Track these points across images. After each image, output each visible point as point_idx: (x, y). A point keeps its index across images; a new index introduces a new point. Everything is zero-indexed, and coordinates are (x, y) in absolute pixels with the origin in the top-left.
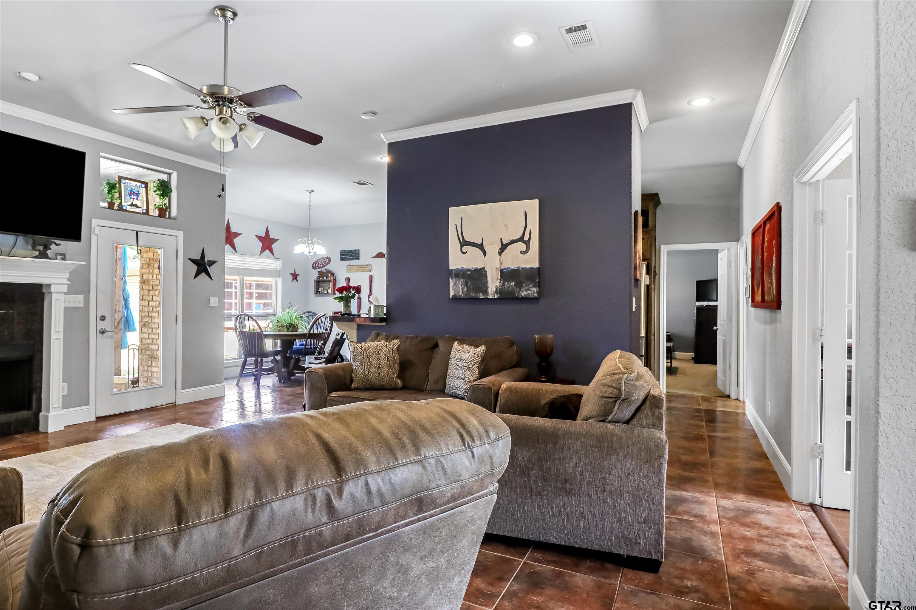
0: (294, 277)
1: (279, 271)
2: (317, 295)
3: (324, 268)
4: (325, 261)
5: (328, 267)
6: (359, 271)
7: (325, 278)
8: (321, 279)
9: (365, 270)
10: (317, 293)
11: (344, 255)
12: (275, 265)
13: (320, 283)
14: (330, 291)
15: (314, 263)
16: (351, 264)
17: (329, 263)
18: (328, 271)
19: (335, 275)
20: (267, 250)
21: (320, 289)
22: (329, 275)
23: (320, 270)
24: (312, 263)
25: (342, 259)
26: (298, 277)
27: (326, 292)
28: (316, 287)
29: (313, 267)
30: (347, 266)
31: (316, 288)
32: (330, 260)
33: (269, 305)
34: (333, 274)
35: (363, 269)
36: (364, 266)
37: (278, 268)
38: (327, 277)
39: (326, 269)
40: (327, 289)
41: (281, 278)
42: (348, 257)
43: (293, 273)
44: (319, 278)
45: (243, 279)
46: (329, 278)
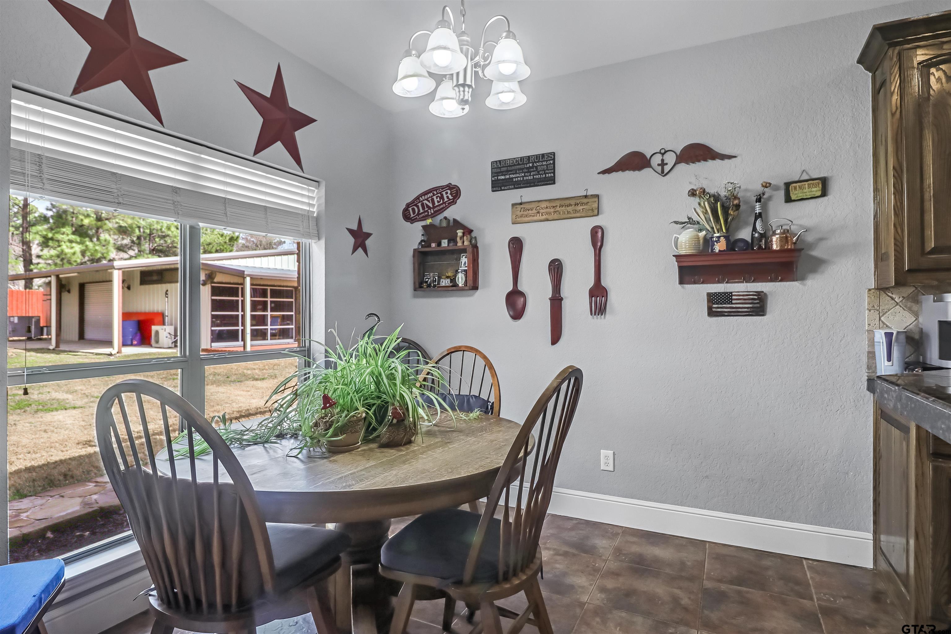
0: (360, 240)
1: (317, 219)
2: (419, 293)
3: (441, 217)
4: (442, 197)
5: (451, 213)
6: (556, 216)
7: (445, 243)
8: (433, 245)
9: (576, 211)
10: (421, 287)
11: (502, 173)
12: (306, 200)
13: (430, 258)
14: (461, 280)
15: (408, 205)
16: (524, 200)
17: (453, 202)
18: (457, 224)
19: (473, 235)
20: (279, 143)
21: (430, 277)
22: (460, 233)
23: (429, 221)
24: (404, 206)
25: (497, 186)
26: (368, 242)
27: (445, 282)
28: (419, 269)
29: (407, 217)
30: (513, 205)
31: (419, 274)
32: (456, 192)
33: (290, 318)
34: (468, 231)
35: (570, 209)
36: (573, 202)
37: (315, 209)
38: (453, 240)
39: (445, 218)
40: (450, 274)
41: (323, 242)
42: (517, 177)
43: (355, 227)
44: (425, 243)
45: (194, 232)
46: (460, 244)
